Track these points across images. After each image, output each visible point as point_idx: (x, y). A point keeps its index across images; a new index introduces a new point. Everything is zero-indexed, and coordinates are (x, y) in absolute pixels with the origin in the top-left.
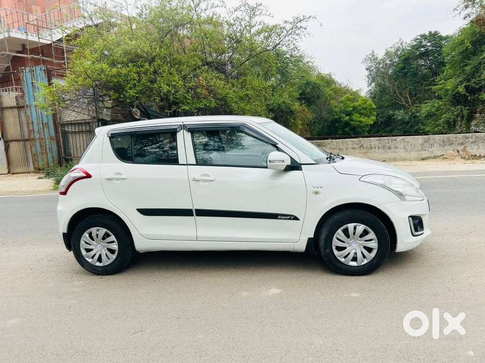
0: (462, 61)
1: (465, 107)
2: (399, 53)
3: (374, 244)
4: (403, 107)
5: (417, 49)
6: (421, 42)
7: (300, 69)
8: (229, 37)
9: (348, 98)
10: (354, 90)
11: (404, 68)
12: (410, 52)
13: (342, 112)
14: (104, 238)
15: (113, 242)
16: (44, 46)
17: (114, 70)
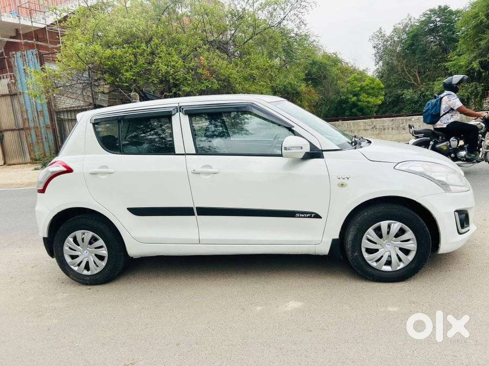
0: (476, 34)
1: (480, 83)
2: (407, 29)
3: (412, 245)
4: (412, 85)
5: (426, 25)
6: (430, 18)
7: (305, 48)
8: (231, 14)
9: (355, 78)
10: (361, 69)
11: (412, 45)
12: (420, 28)
13: (349, 92)
14: (90, 243)
15: (101, 247)
16: (37, 30)
17: (108, 52)
